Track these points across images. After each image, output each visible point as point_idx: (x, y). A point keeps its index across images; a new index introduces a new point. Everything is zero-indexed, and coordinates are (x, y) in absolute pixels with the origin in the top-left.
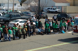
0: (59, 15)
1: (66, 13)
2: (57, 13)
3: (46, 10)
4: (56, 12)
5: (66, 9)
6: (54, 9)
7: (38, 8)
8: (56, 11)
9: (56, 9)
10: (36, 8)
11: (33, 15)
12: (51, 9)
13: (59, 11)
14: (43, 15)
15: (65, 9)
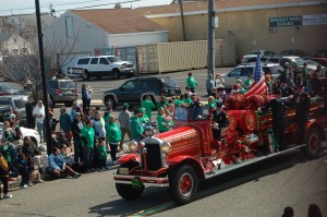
0: (131, 85)
1: (157, 73)
2: (119, 78)
3: (71, 71)
4: (116, 74)
5: (155, 57)
6: (104, 61)
7: (39, 66)
8: (116, 70)
9: (112, 60)
10: (31, 68)
11: (18, 98)
12: (94, 61)
13: (128, 66)
14: (60, 92)
15: (152, 56)
